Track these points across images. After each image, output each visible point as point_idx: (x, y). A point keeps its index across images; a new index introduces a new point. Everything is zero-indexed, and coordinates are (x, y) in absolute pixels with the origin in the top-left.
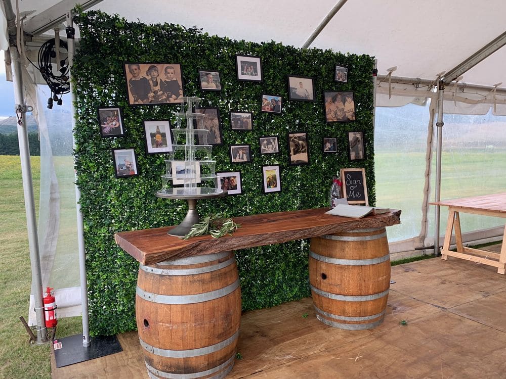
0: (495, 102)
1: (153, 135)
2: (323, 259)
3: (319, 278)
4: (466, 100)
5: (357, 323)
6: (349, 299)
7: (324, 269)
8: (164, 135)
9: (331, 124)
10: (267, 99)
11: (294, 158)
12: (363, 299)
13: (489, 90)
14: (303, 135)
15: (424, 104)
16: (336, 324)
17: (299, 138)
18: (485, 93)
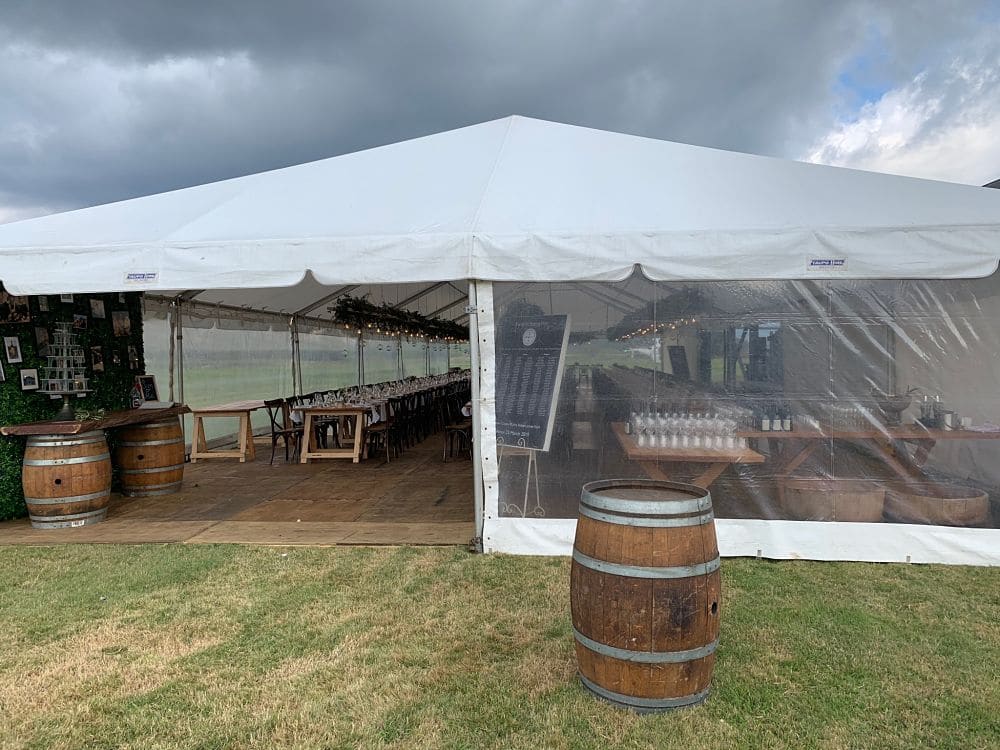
0: (219, 317)
1: (9, 349)
2: (139, 444)
3: (136, 460)
4: (197, 315)
5: (166, 488)
6: (163, 470)
7: (141, 451)
8: (16, 348)
9: (117, 339)
10: (77, 317)
11: (95, 367)
12: (172, 468)
13: (213, 305)
14: (99, 347)
15: (165, 318)
16: (151, 493)
17: (97, 350)
18: (211, 309)
